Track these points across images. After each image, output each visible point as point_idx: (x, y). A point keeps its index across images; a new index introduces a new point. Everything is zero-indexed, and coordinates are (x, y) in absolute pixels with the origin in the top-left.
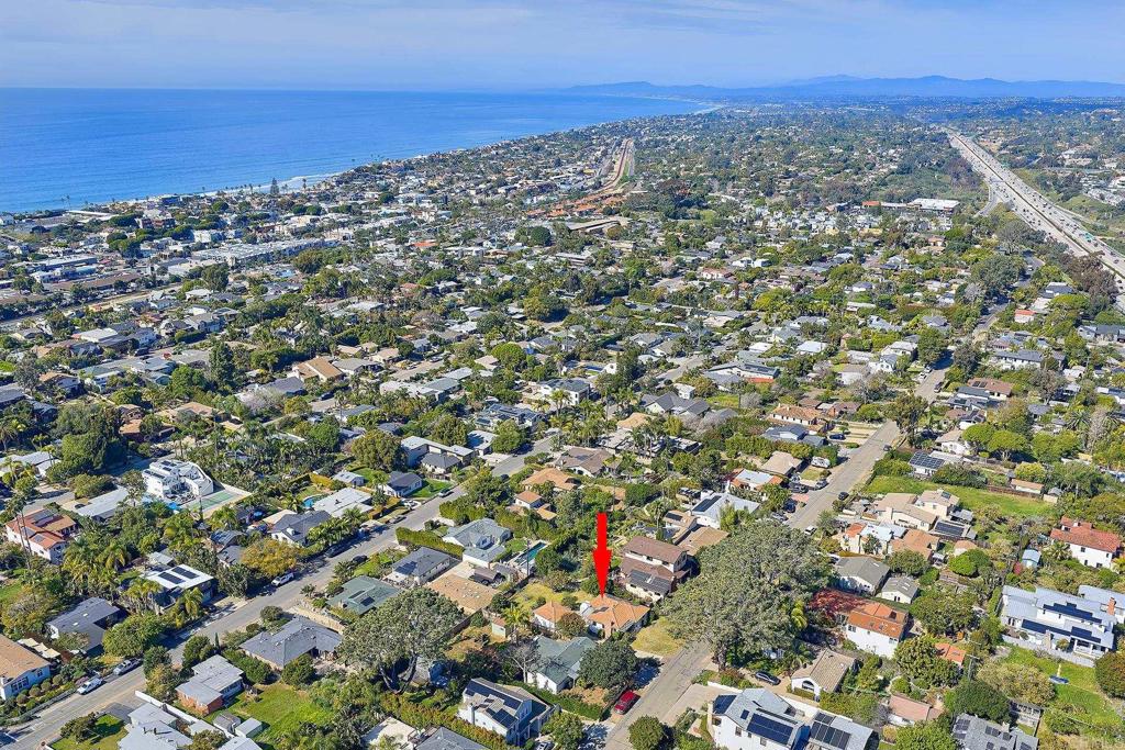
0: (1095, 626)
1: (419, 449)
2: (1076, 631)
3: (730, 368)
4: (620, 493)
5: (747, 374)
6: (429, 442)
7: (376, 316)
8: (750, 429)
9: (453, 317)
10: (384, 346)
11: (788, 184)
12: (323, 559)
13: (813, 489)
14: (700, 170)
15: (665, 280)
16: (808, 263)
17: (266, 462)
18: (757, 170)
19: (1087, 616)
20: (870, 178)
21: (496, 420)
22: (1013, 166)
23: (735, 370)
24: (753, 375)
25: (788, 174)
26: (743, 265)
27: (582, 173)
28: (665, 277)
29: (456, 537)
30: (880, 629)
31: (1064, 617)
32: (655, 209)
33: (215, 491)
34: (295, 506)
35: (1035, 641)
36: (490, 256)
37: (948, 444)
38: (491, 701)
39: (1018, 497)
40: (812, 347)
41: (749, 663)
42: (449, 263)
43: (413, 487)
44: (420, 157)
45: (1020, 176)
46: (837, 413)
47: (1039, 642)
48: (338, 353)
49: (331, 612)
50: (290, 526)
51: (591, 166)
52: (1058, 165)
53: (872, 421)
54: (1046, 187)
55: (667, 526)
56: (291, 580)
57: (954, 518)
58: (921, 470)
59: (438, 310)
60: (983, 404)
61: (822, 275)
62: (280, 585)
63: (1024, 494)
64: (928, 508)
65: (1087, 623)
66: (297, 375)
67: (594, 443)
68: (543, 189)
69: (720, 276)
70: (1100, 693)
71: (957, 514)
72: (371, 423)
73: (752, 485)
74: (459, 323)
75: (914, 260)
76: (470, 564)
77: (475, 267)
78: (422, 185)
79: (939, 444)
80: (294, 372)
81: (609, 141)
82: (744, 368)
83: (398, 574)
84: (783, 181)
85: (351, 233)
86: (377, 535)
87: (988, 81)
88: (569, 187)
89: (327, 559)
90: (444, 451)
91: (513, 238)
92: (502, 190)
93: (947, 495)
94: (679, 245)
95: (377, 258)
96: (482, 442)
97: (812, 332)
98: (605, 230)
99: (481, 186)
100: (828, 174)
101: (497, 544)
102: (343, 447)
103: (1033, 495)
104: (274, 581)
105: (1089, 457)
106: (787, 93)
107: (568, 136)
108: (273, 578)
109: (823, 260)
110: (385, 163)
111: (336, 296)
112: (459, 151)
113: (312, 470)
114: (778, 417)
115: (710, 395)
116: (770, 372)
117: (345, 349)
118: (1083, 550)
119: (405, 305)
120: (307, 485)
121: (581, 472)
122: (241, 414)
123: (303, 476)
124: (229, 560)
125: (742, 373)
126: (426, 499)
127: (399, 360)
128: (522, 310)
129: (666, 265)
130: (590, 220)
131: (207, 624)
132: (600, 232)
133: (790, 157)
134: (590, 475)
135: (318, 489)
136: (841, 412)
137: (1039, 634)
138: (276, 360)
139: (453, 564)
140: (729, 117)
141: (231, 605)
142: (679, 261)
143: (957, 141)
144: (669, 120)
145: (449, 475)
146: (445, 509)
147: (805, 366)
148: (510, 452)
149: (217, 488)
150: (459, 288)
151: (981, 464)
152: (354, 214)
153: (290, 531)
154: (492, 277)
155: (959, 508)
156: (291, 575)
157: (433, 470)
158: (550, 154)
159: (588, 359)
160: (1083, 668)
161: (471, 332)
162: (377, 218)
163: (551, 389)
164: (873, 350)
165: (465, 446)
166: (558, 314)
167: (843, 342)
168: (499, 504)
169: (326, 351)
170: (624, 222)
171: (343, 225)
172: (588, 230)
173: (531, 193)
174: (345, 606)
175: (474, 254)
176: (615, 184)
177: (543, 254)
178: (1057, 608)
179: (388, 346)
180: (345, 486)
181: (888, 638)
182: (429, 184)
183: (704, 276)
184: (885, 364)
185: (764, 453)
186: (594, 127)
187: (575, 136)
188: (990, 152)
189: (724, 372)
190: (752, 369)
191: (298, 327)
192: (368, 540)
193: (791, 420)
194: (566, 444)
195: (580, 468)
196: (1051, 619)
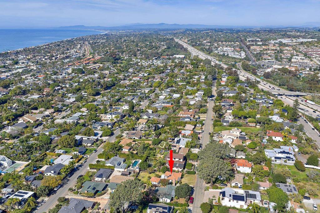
0: (291, 155)
1: (80, 139)
2: (287, 157)
3: (159, 103)
4: (150, 142)
5: (164, 105)
6: (83, 137)
7: (40, 100)
8: (175, 119)
9: (65, 98)
10: (47, 109)
11: (139, 53)
12: (67, 179)
13: (201, 133)
14: (113, 50)
15: (122, 81)
16: (160, 74)
17: (28, 151)
18: (129, 49)
19: (288, 153)
20: (160, 50)
21: (99, 127)
22: (193, 46)
23: (160, 104)
24: (166, 105)
25: (138, 50)
26: (142, 75)
27: (76, 52)
28: (122, 80)
29: (110, 163)
30: (246, 166)
31: (283, 154)
32: (108, 61)
33: (13, 164)
34: (48, 164)
35: (278, 162)
36: (66, 78)
37: (227, 117)
38: (159, 209)
39: (251, 127)
40: (176, 96)
41: (216, 182)
42: (54, 81)
43: (84, 151)
44: (20, 49)
45: (196, 48)
46: (194, 112)
47: (280, 162)
48: (32, 113)
49: (82, 195)
50: (52, 170)
51: (79, 50)
52: (204, 45)
53: (204, 113)
54: (203, 51)
55: (172, 149)
56: (60, 187)
57: (241, 135)
58: (225, 124)
59: (60, 96)
60: (229, 105)
61: (165, 76)
62: (57, 190)
63: (252, 126)
64: (235, 133)
65: (289, 155)
66: (22, 121)
67: (133, 129)
68: (67, 57)
69: (138, 79)
70: (298, 171)
71: (241, 134)
72: (58, 133)
73: (187, 134)
74: (68, 99)
75: (187, 71)
76: (118, 171)
77: (63, 82)
78: (25, 58)
79: (225, 117)
80: (21, 121)
81: (80, 42)
82: (162, 103)
83: (98, 178)
84: (138, 52)
85: (9, 74)
86: (80, 168)
87: (175, 24)
88: (75, 56)
89: (68, 178)
90: (88, 139)
91: (71, 72)
92: (53, 58)
93: (238, 129)
94: (121, 71)
95: (26, 82)
96: (98, 134)
97: (175, 92)
98: (97, 68)
99: (46, 57)
100: (149, 50)
101: (122, 163)
102: (52, 142)
103: (254, 126)
104: (55, 189)
105: (259, 115)
106: (124, 28)
107: (66, 41)
108: (54, 188)
109: (163, 72)
110: (9, 52)
111: (22, 94)
112: (33, 47)
113: (46, 151)
114: (181, 115)
115: (157, 112)
116: (170, 103)
117: (34, 111)
118: (275, 138)
119: (48, 95)
120: (46, 156)
121: (134, 138)
122: (9, 137)
123: (44, 154)
124: (35, 186)
125: (162, 105)
126: (90, 154)
127: (54, 113)
128: (86, 93)
129: (121, 77)
130: (90, 66)
131: (38, 208)
132: (95, 68)
133: (137, 45)
134: (137, 139)
135: (51, 157)
136: (195, 112)
137: (279, 160)
138: (14, 117)
139: (112, 172)
140: (112, 35)
141: (43, 200)
142: (124, 75)
143: (176, 40)
144: (95, 36)
145: (93, 145)
146: (100, 156)
147: (178, 101)
148: (108, 136)
149: (13, 163)
150: (62, 88)
151: (237, 120)
152: (6, 68)
153: (53, 172)
154: (71, 84)
155: (241, 132)
156: (60, 186)
157: (87, 145)
158: (64, 47)
159: (115, 106)
160: (291, 166)
161: (73, 102)
162: (16, 69)
163: (111, 115)
164: (192, 95)
165: (94, 136)
166: (98, 94)
167: (184, 94)
168: (118, 151)
169: (28, 112)
170: (101, 65)
171: (5, 72)
172: (92, 68)
173: (64, 58)
174: (87, 192)
175: (61, 78)
176: (89, 55)
177: (83, 76)
178: (281, 152)
179: (48, 109)
180: (61, 155)
181: (249, 168)
182: (27, 57)
183: (134, 79)
184: (199, 98)
185: (183, 125)
186: (74, 39)
187: (69, 41)
188: (185, 42)
189: (157, 105)
190: (165, 103)
191: (14, 106)
192: (79, 170)
193: (185, 115)
194: (125, 131)
195: (134, 137)
196: (280, 155)
